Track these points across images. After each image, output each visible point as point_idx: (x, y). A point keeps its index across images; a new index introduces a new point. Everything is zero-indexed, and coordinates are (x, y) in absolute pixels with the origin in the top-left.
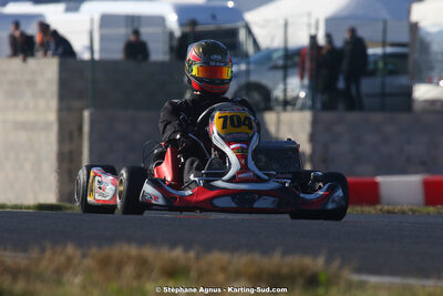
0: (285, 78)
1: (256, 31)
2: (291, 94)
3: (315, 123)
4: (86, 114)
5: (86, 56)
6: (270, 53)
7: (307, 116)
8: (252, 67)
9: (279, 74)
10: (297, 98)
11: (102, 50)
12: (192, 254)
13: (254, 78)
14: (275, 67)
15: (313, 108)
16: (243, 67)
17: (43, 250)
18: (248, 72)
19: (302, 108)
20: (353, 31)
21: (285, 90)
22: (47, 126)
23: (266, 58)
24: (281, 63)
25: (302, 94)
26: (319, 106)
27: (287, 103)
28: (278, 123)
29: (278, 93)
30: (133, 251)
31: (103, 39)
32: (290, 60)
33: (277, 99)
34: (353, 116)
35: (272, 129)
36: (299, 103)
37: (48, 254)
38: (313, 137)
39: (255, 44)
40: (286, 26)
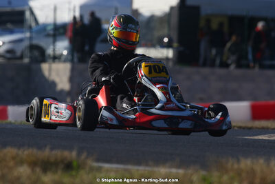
0: (54, 42)
2: (58, 52)
3: (73, 70)
6: (45, 27)
7: (68, 66)
8: (34, 35)
9: (51, 40)
10: (62, 55)
13: (35, 42)
14: (48, 35)
15: (72, 61)
16: (28, 35)
18: (31, 38)
19: (65, 61)
21: (54, 50)
23: (43, 30)
24: (52, 32)
25: (65, 53)
26: (76, 60)
27: (56, 58)
28: (50, 70)
29: (50, 51)
32: (58, 31)
33: (49, 55)
35: (46, 73)
36: (63, 58)
38: (71, 80)
39: (36, 20)
40: (55, 10)
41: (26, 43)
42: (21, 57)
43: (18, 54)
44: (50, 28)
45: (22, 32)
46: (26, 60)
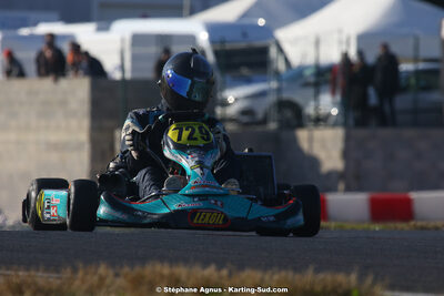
0: (316, 95)
1: (287, 48)
2: (323, 111)
3: (347, 139)
5: (117, 76)
6: (301, 69)
7: (339, 133)
8: (285, 85)
9: (311, 91)
10: (329, 115)
11: (134, 69)
12: (225, 272)
13: (286, 96)
14: (306, 85)
15: (345, 125)
16: (274, 84)
17: (75, 270)
18: (279, 90)
19: (335, 125)
20: (385, 47)
21: (317, 108)
22: (79, 147)
23: (297, 76)
24: (312, 80)
25: (335, 111)
26: (351, 122)
27: (320, 120)
28: (311, 140)
29: (310, 110)
30: (166, 270)
31: (135, 58)
32: (323, 77)
33: (309, 116)
34: (386, 133)
35: (305, 145)
36: (331, 121)
37: (81, 273)
38: (346, 154)
39: (287, 61)
40: (317, 43)
41: (272, 99)
42: (264, 121)
43: (260, 116)
44: (308, 73)
45: (264, 81)
46: (273, 126)
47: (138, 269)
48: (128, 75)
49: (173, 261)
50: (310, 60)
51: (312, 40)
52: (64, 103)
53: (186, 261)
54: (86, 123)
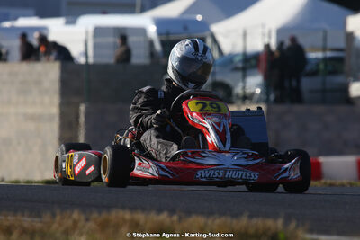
0: (244, 77)
1: (220, 39)
2: (249, 91)
3: (269, 113)
4: (83, 108)
5: (82, 60)
6: (231, 57)
8: (217, 69)
9: (240, 74)
10: (254, 94)
11: (95, 55)
12: (175, 218)
13: (219, 78)
14: (236, 69)
15: (267, 102)
17: (54, 215)
18: (214, 73)
19: (258, 102)
21: (244, 88)
22: (50, 118)
23: (229, 61)
24: (240, 65)
25: (258, 91)
26: (272, 99)
27: (246, 98)
29: (238, 90)
30: (127, 215)
31: (96, 46)
32: (249, 62)
33: (237, 96)
34: (298, 108)
36: (256, 98)
37: (58, 218)
39: (220, 50)
40: (245, 35)
44: (238, 59)
47: (104, 215)
48: (91, 60)
49: (133, 209)
50: (239, 49)
51: (241, 32)
52: (38, 83)
53: (143, 209)
54: (56, 100)
